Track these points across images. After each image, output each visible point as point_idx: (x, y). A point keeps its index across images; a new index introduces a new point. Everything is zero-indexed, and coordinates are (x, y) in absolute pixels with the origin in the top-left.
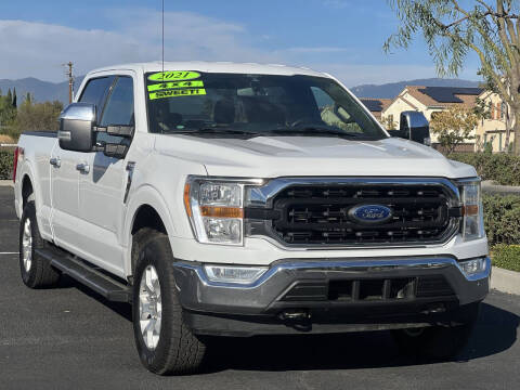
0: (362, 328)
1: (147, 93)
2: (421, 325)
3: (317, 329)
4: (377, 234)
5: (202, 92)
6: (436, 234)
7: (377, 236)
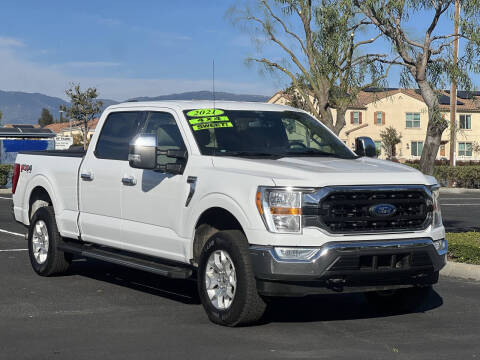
0: (374, 289)
1: (191, 126)
2: (408, 286)
3: (347, 290)
4: (385, 224)
5: (230, 125)
6: (420, 224)
7: (386, 225)
